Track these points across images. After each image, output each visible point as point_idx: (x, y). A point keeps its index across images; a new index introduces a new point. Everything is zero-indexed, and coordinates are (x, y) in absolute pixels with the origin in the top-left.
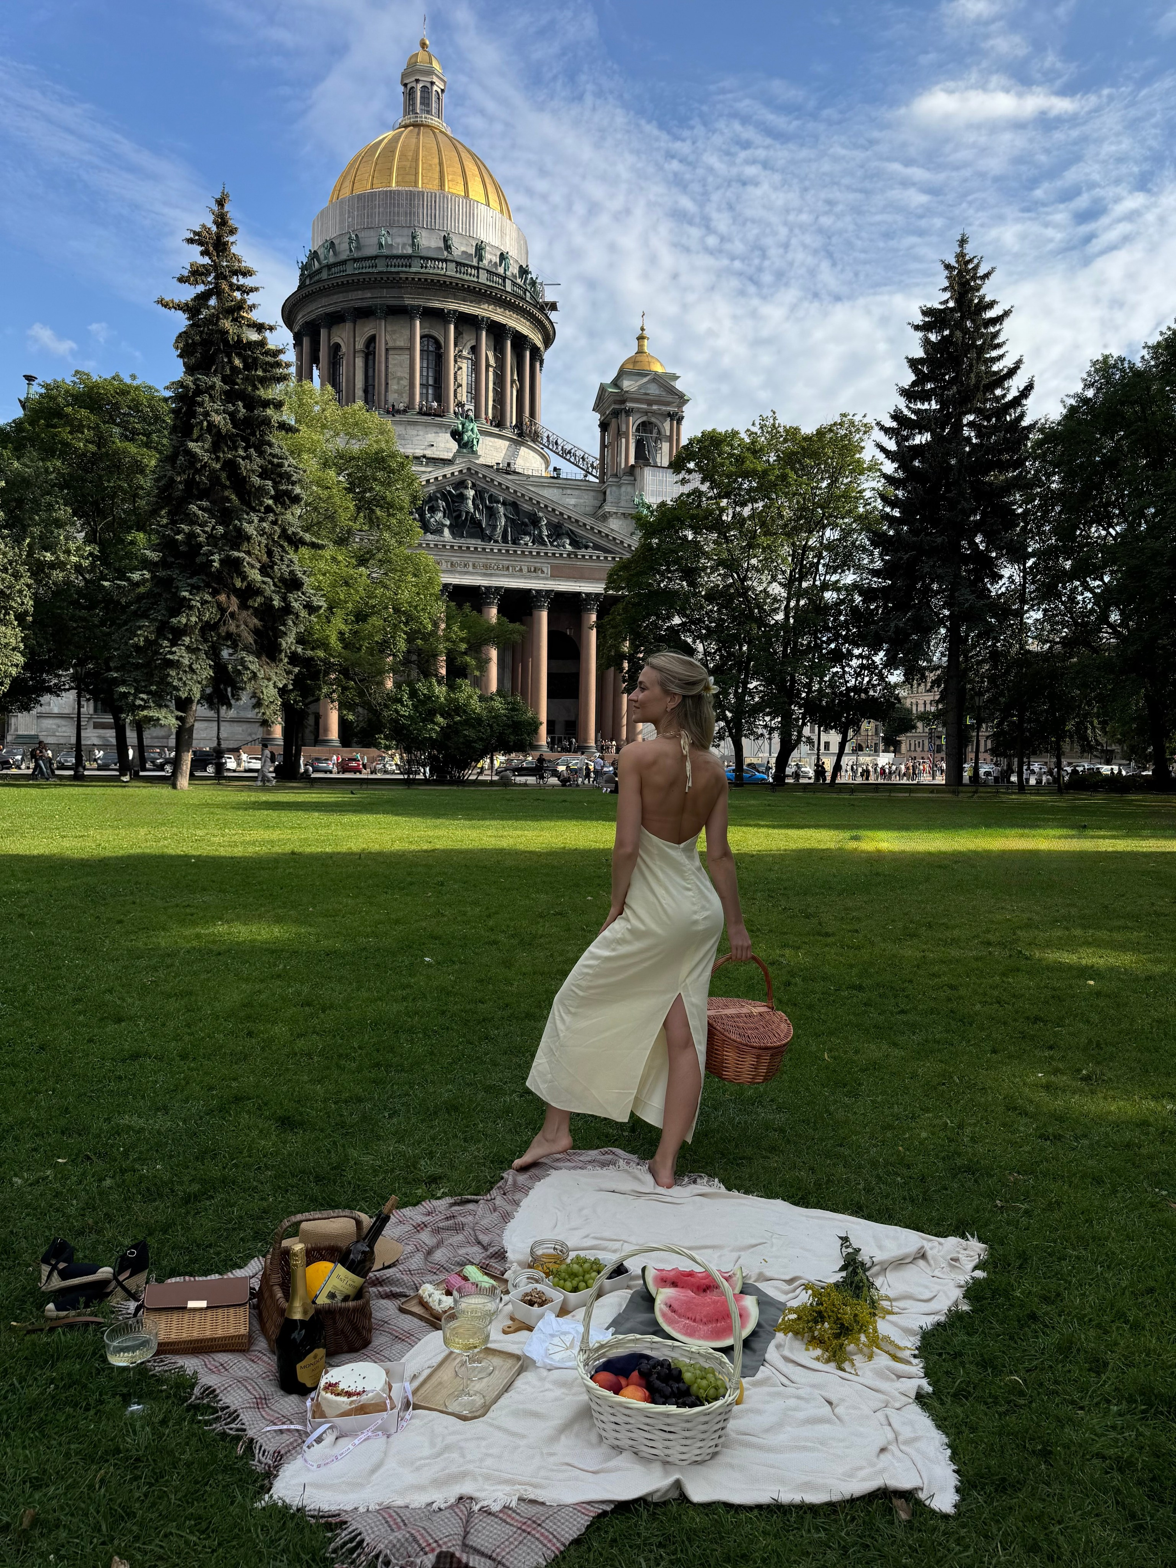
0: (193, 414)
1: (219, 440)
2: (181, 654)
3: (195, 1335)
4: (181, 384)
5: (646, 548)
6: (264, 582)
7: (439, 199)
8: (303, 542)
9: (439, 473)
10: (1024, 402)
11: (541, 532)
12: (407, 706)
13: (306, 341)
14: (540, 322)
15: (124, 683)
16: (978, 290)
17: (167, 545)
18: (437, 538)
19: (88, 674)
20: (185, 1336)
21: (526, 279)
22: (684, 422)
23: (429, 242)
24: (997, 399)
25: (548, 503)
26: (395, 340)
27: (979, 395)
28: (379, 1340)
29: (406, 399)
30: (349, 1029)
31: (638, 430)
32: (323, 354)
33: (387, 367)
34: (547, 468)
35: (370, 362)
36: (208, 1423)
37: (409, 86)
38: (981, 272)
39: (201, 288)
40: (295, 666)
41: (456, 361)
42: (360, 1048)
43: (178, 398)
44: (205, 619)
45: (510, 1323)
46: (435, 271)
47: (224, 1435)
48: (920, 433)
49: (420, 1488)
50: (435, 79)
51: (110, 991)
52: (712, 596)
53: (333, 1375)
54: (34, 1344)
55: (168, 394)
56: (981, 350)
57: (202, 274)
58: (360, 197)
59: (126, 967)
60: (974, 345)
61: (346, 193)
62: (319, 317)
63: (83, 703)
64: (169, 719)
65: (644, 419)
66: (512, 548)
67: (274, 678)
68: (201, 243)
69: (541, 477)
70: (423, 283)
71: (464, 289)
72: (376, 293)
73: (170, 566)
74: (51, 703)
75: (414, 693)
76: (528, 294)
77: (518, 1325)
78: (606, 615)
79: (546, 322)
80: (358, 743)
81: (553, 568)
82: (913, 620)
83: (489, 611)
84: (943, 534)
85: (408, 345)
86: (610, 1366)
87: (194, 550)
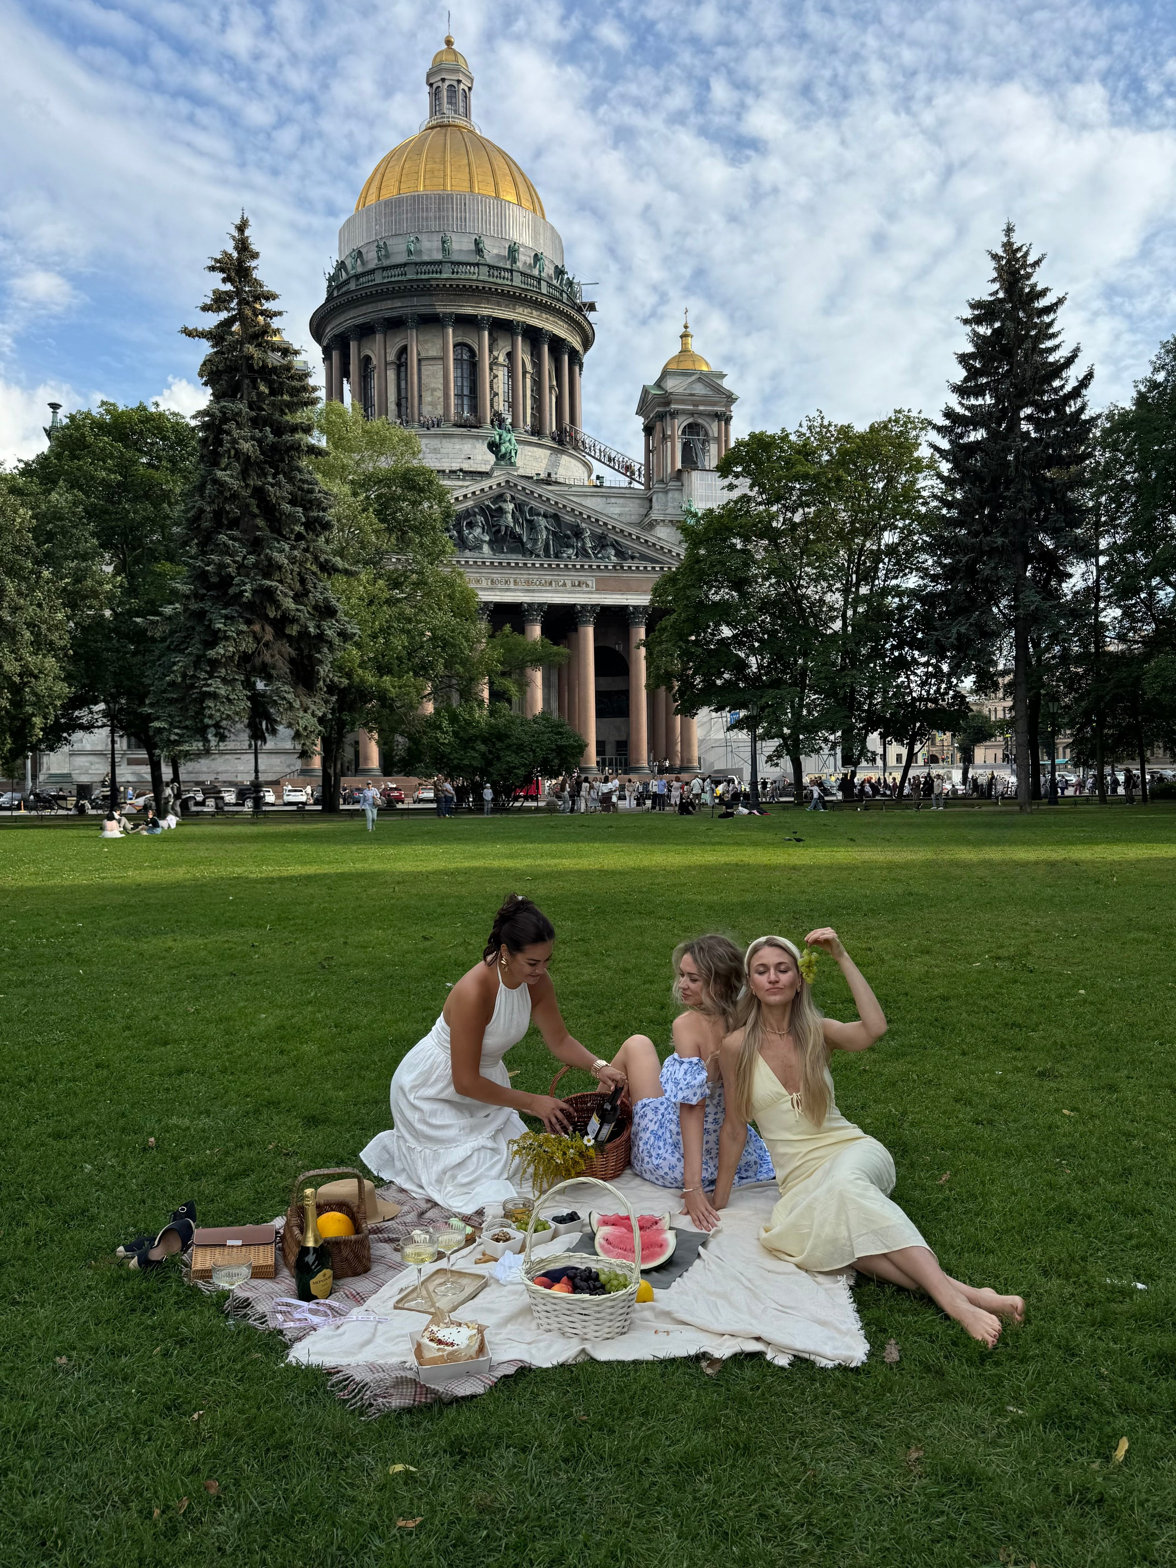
0: (221, 443)
1: (247, 465)
2: (217, 686)
4: (207, 412)
5: (693, 560)
6: (298, 610)
7: (469, 201)
8: (337, 570)
9: (476, 487)
10: (1084, 392)
11: (584, 544)
12: (447, 733)
13: (335, 355)
14: (578, 324)
15: (158, 718)
16: (1029, 278)
17: (201, 577)
18: (476, 554)
19: (120, 710)
21: (562, 279)
22: (733, 422)
23: (461, 246)
24: (1056, 391)
25: (591, 513)
26: (427, 350)
27: (1036, 388)
29: (440, 411)
30: (372, 1046)
31: (684, 433)
32: (354, 368)
33: (420, 378)
34: (589, 476)
35: (403, 375)
37: (435, 86)
38: (1031, 260)
39: (224, 315)
40: (332, 695)
41: (491, 369)
43: (205, 427)
44: (242, 649)
45: (482, 1256)
46: (467, 276)
48: (975, 429)
50: (461, 77)
51: (156, 1018)
52: (765, 605)
55: (196, 423)
56: (1036, 341)
57: (224, 301)
58: (387, 203)
60: (1027, 335)
61: (372, 199)
62: (348, 330)
63: (117, 738)
65: (690, 420)
66: (554, 562)
67: (313, 707)
68: (222, 270)
69: (584, 486)
70: (454, 289)
71: (498, 294)
72: (406, 302)
73: (202, 598)
74: (83, 740)
75: (454, 719)
76: (565, 295)
77: (486, 1258)
78: (654, 631)
79: (585, 324)
80: (398, 773)
81: (598, 581)
82: (976, 624)
83: (532, 630)
84: (1004, 534)
85: (441, 354)
86: (547, 1275)
87: (226, 581)
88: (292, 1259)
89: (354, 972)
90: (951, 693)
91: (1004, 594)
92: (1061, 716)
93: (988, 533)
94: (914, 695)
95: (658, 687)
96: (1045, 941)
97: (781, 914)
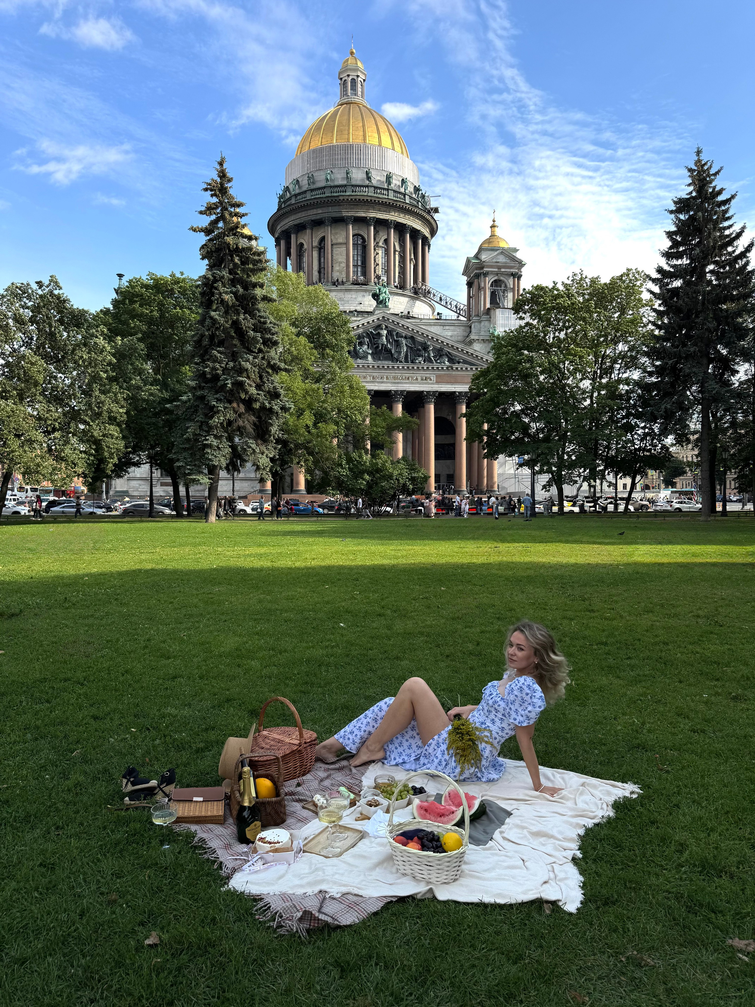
0: (213, 294)
1: (228, 309)
2: (211, 440)
3: (197, 814)
4: (205, 277)
6: (258, 394)
7: (363, 148)
8: (281, 369)
9: (365, 321)
10: (748, 255)
11: (429, 354)
12: (345, 468)
13: (283, 243)
14: (428, 221)
15: (178, 460)
16: (711, 183)
17: (201, 376)
18: (364, 361)
19: (157, 453)
20: (192, 814)
21: (418, 194)
22: (522, 279)
23: (358, 176)
24: (730, 254)
25: (434, 336)
26: (337, 239)
27: (717, 252)
28: (290, 821)
29: (344, 275)
30: (293, 664)
31: (492, 285)
32: (293, 250)
33: (332, 256)
34: (433, 313)
35: (322, 254)
36: (200, 854)
37: (343, 79)
38: (712, 171)
39: (213, 217)
40: (279, 445)
41: (375, 249)
42: (298, 674)
43: (205, 284)
44: (227, 418)
45: (359, 816)
46: (361, 194)
47: (208, 860)
48: (676, 280)
49: (302, 886)
50: (359, 74)
51: (164, 642)
53: (263, 834)
54: (118, 816)
55: (199, 283)
56: (716, 222)
58: (314, 151)
59: (173, 629)
60: (711, 219)
61: (306, 149)
62: (290, 227)
63: (154, 470)
64: (205, 480)
65: (496, 278)
66: (410, 365)
67: (266, 452)
68: (211, 190)
69: (429, 319)
70: (354, 202)
71: (380, 204)
72: (325, 210)
73: (203, 388)
74: (135, 472)
75: (350, 460)
76: (420, 204)
77: (363, 817)
78: (471, 407)
79: (432, 221)
80: (316, 492)
81: (438, 377)
82: (676, 402)
83: (397, 408)
84: (696, 345)
85: (345, 241)
86: (404, 834)
87: (216, 378)
88: (235, 813)
89: (286, 615)
90: (660, 445)
91: (695, 384)
92: (729, 460)
93: (684, 345)
94: (636, 446)
95: (473, 441)
96: (728, 605)
97: (553, 584)
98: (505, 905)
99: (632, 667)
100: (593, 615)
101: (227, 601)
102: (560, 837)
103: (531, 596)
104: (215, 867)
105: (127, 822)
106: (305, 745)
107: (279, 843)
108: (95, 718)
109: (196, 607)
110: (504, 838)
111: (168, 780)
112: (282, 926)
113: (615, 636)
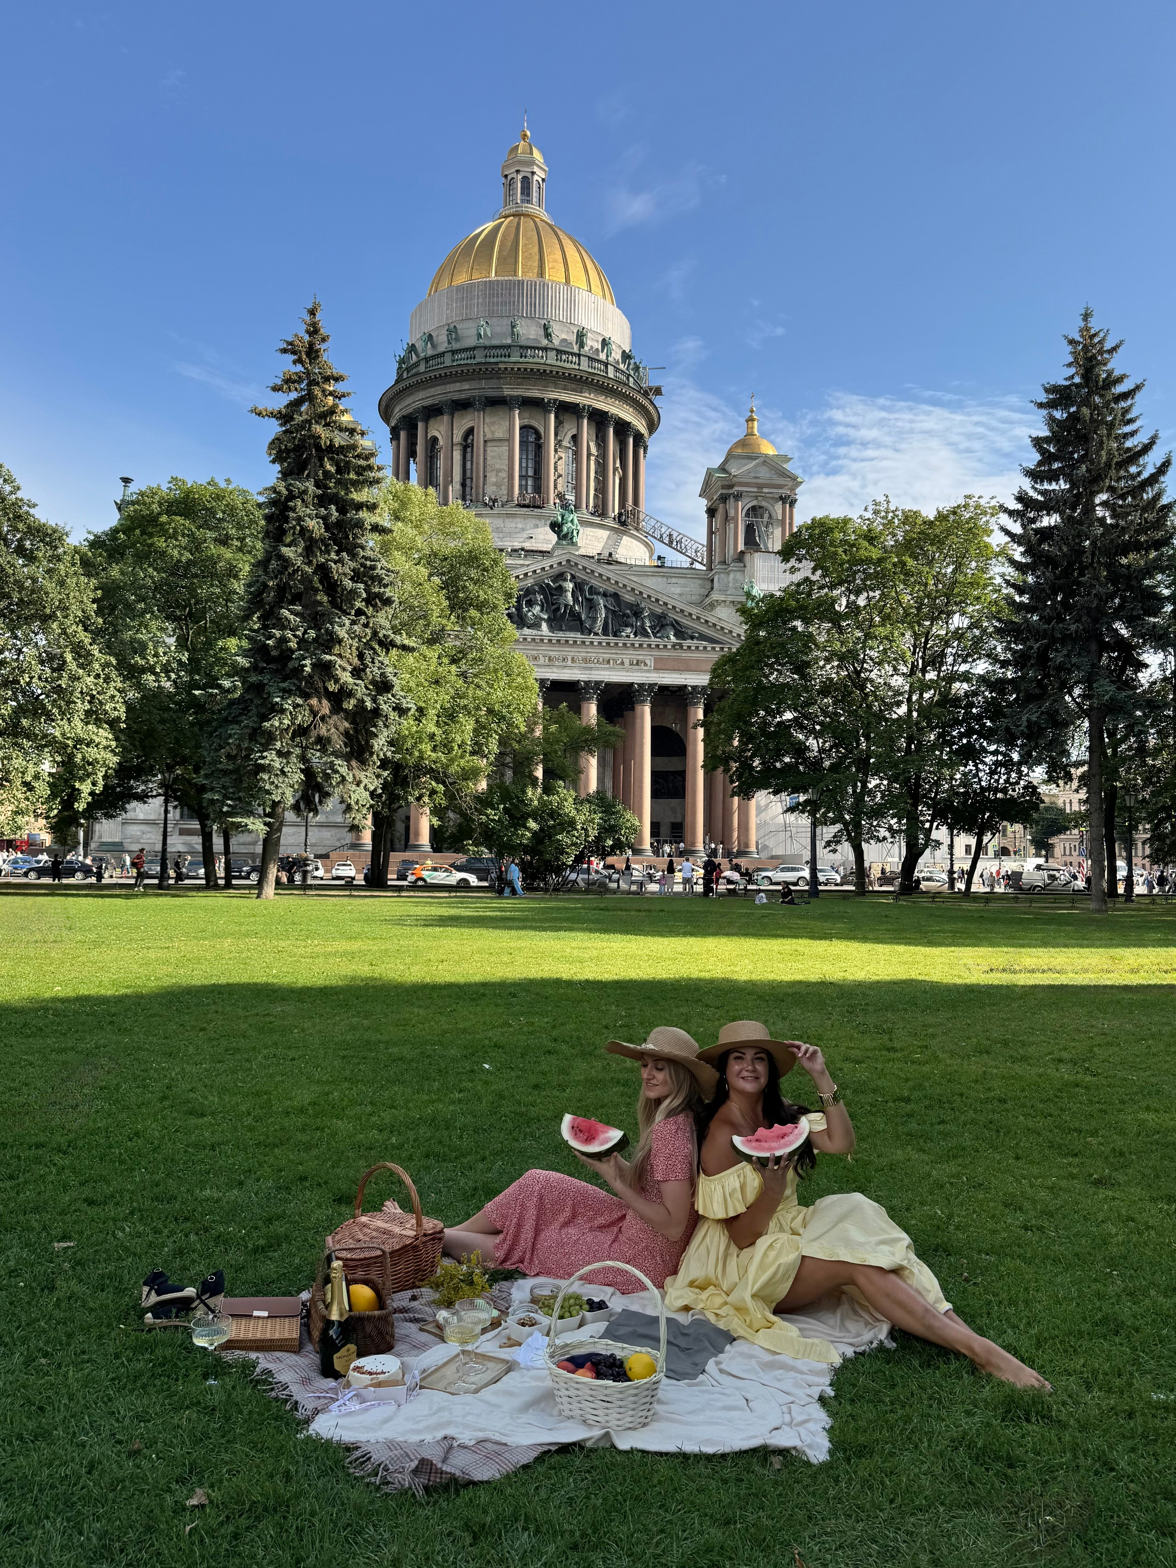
0: (287, 520)
1: (311, 546)
2: (271, 758)
3: (259, 1336)
4: (274, 490)
5: (752, 642)
6: (355, 684)
7: (539, 287)
8: (393, 644)
9: (537, 567)
10: (1162, 479)
11: (643, 623)
12: (498, 809)
13: (403, 435)
14: (644, 408)
15: (212, 789)
16: (1105, 364)
17: (258, 651)
18: (534, 632)
19: (177, 780)
20: (250, 1336)
21: (629, 364)
22: (797, 505)
23: (528, 332)
24: (1133, 477)
25: (651, 593)
26: (493, 432)
27: (1113, 473)
29: (504, 491)
31: (747, 515)
32: (420, 449)
33: (485, 459)
34: (651, 557)
35: (469, 456)
36: (264, 1391)
37: (509, 177)
38: (1108, 345)
39: (294, 395)
40: (385, 770)
41: (556, 451)
43: (273, 503)
44: (297, 722)
45: (506, 1340)
46: (536, 360)
47: (277, 1399)
48: (1048, 514)
49: (418, 1432)
50: (536, 169)
51: (194, 1091)
52: (827, 689)
53: (360, 1362)
54: (137, 1339)
55: (262, 499)
56: (1111, 426)
57: (295, 382)
58: (459, 289)
59: (208, 1070)
60: (1103, 421)
61: (445, 285)
62: (416, 411)
63: (170, 808)
64: (257, 826)
65: (754, 503)
66: (612, 639)
67: (365, 781)
68: (294, 353)
69: (645, 566)
70: (522, 373)
71: (565, 378)
72: (474, 384)
73: (261, 671)
74: (137, 810)
75: (506, 796)
76: (631, 379)
77: (511, 1342)
78: (712, 711)
79: (651, 408)
80: (448, 849)
81: (657, 660)
82: (1047, 713)
83: (588, 709)
84: (1078, 621)
85: (507, 436)
86: (572, 1360)
87: (286, 655)
88: (316, 1334)
89: (395, 1050)
90: (1022, 782)
91: (1076, 683)
92: (1138, 810)
93: (1061, 620)
94: (983, 784)
95: (714, 768)
96: (1110, 1044)
97: (834, 1007)
98: (714, 1455)
99: (945, 1135)
100: (892, 1055)
101: (296, 1027)
102: (805, 1369)
103: (797, 1025)
104: (288, 1408)
105: (150, 1347)
106: (425, 1239)
107: (384, 1373)
108: (91, 1202)
109: (244, 1036)
110: (722, 1371)
111: (211, 1288)
112: (388, 1483)
113: (925, 1088)
